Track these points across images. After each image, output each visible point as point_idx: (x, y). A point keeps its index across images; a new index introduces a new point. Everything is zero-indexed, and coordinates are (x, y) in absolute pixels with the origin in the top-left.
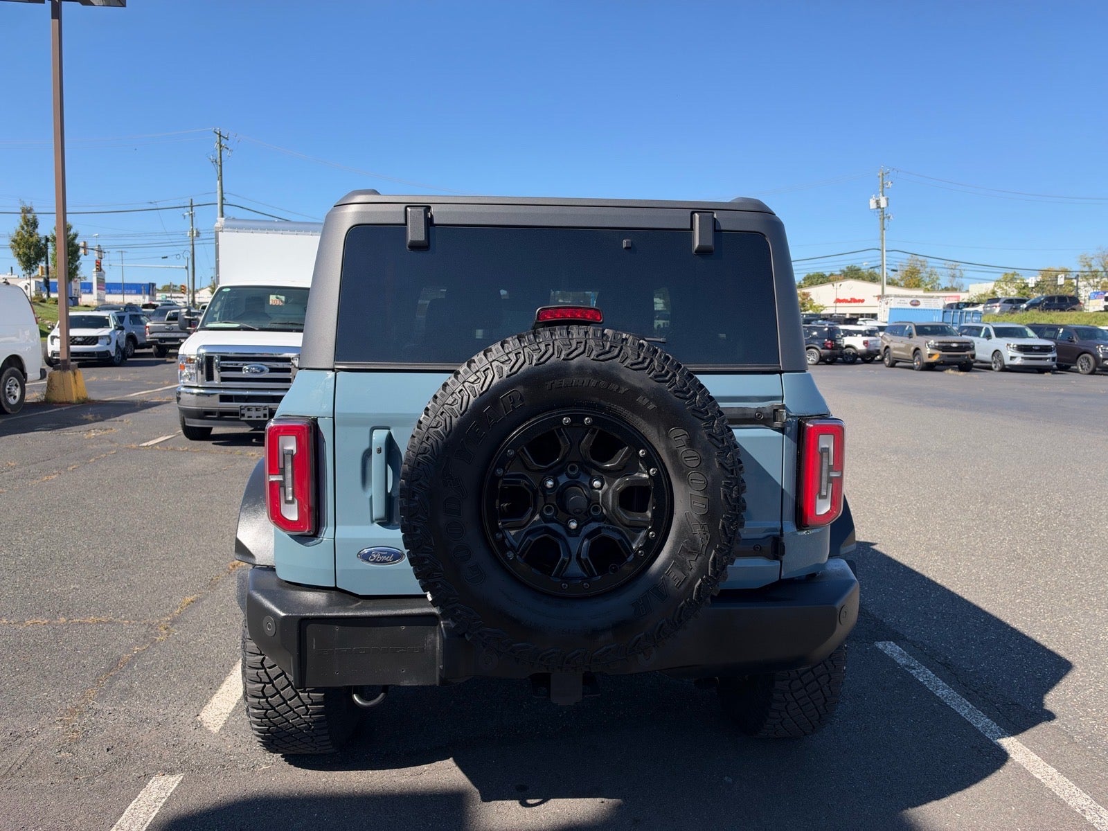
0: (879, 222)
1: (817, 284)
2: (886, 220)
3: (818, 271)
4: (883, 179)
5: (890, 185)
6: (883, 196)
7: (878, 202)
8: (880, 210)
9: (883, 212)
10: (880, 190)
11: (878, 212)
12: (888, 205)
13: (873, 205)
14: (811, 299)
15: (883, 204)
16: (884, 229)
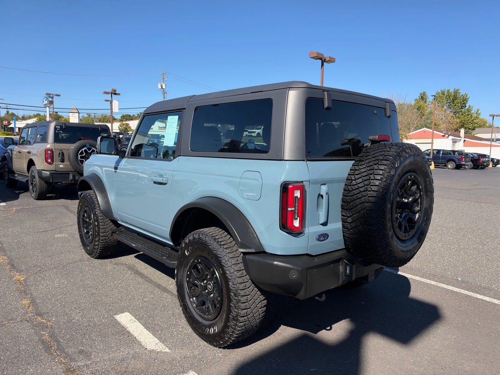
0: (162, 95)
1: (129, 120)
2: (165, 94)
3: (127, 114)
4: (163, 76)
5: (166, 79)
6: (164, 83)
7: (162, 86)
8: (162, 89)
9: (164, 90)
10: (162, 80)
11: (162, 90)
12: (166, 87)
13: (160, 87)
14: (130, 127)
15: (164, 87)
16: (165, 98)
